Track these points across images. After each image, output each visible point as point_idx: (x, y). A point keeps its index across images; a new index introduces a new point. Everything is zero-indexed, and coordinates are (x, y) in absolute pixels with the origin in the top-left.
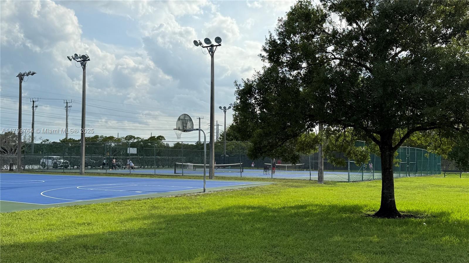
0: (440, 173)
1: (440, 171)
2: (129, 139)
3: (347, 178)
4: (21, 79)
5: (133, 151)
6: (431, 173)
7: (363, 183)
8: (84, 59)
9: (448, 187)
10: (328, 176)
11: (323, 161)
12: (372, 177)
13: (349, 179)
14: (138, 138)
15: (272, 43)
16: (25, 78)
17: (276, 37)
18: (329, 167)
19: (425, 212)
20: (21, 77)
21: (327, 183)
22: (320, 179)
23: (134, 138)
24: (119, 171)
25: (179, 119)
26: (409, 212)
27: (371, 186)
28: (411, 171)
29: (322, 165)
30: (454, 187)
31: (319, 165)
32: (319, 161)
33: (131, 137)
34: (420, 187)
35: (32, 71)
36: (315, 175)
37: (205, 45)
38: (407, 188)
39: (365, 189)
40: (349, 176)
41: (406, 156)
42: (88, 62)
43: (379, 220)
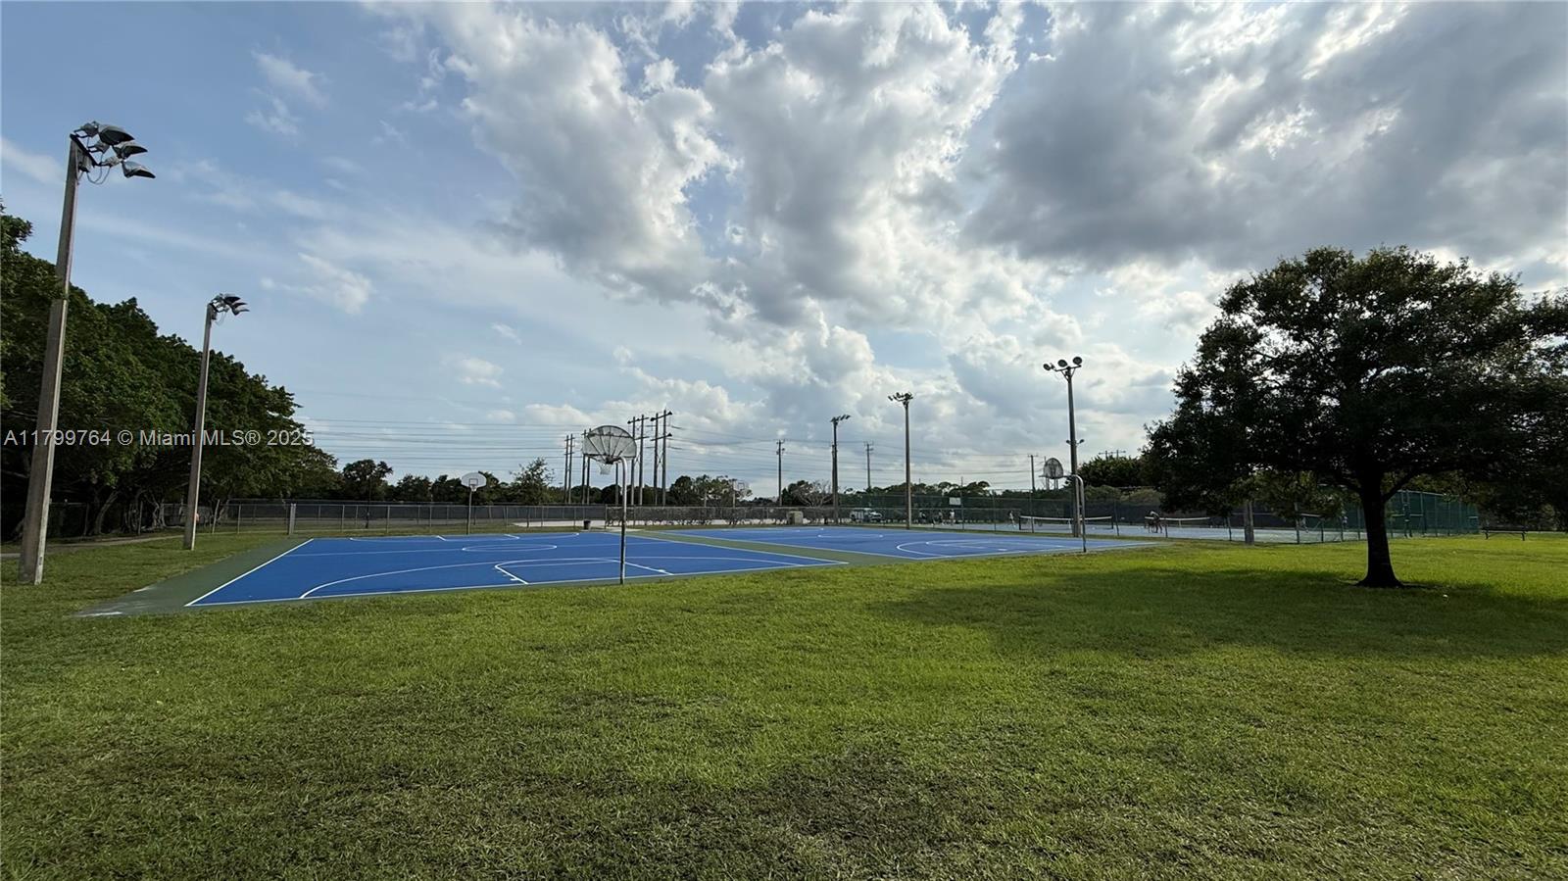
0: (1477, 533)
1: (1476, 528)
2: (943, 487)
3: (1296, 537)
4: (836, 424)
5: (955, 501)
6: (1459, 533)
7: (1324, 546)
8: (908, 397)
9: (1489, 554)
10: (1260, 535)
11: (1251, 514)
12: (1338, 538)
13: (1298, 539)
14: (954, 485)
15: (1189, 375)
16: (839, 422)
17: (1194, 369)
18: (1263, 524)
19: (1446, 583)
20: (835, 421)
21: (1261, 545)
22: (1249, 539)
23: (951, 485)
24: (943, 525)
25: (1046, 465)
26: (1417, 582)
27: (1341, 550)
28: (1415, 529)
29: (1250, 520)
30: (1506, 554)
31: (1245, 520)
32: (1245, 514)
33: (946, 484)
34: (1434, 553)
35: (847, 414)
36: (1239, 534)
37: (1058, 367)
38: (1408, 553)
39: (1330, 553)
40: (1298, 535)
41: (1402, 505)
42: (910, 401)
43: (1368, 589)
